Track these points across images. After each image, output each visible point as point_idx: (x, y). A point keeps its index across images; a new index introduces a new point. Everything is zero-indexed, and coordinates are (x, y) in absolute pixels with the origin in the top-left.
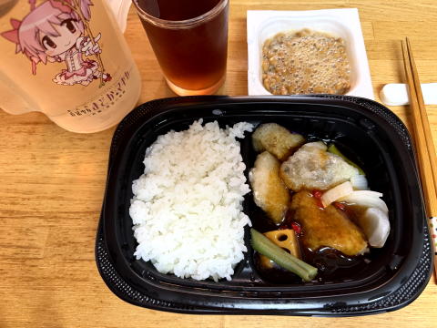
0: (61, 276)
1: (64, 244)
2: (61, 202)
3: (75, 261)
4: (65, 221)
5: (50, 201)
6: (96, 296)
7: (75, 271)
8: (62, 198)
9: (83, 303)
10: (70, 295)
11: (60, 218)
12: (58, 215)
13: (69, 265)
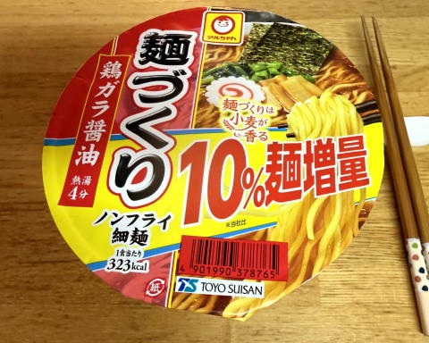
0: (13, 284)
1: (20, 243)
2: (19, 190)
3: (34, 264)
4: (23, 214)
5: (5, 190)
6: (60, 309)
7: (32, 276)
8: (22, 186)
9: (41, 319)
10: (24, 309)
11: (17, 210)
12: (15, 206)
13: (25, 269)
